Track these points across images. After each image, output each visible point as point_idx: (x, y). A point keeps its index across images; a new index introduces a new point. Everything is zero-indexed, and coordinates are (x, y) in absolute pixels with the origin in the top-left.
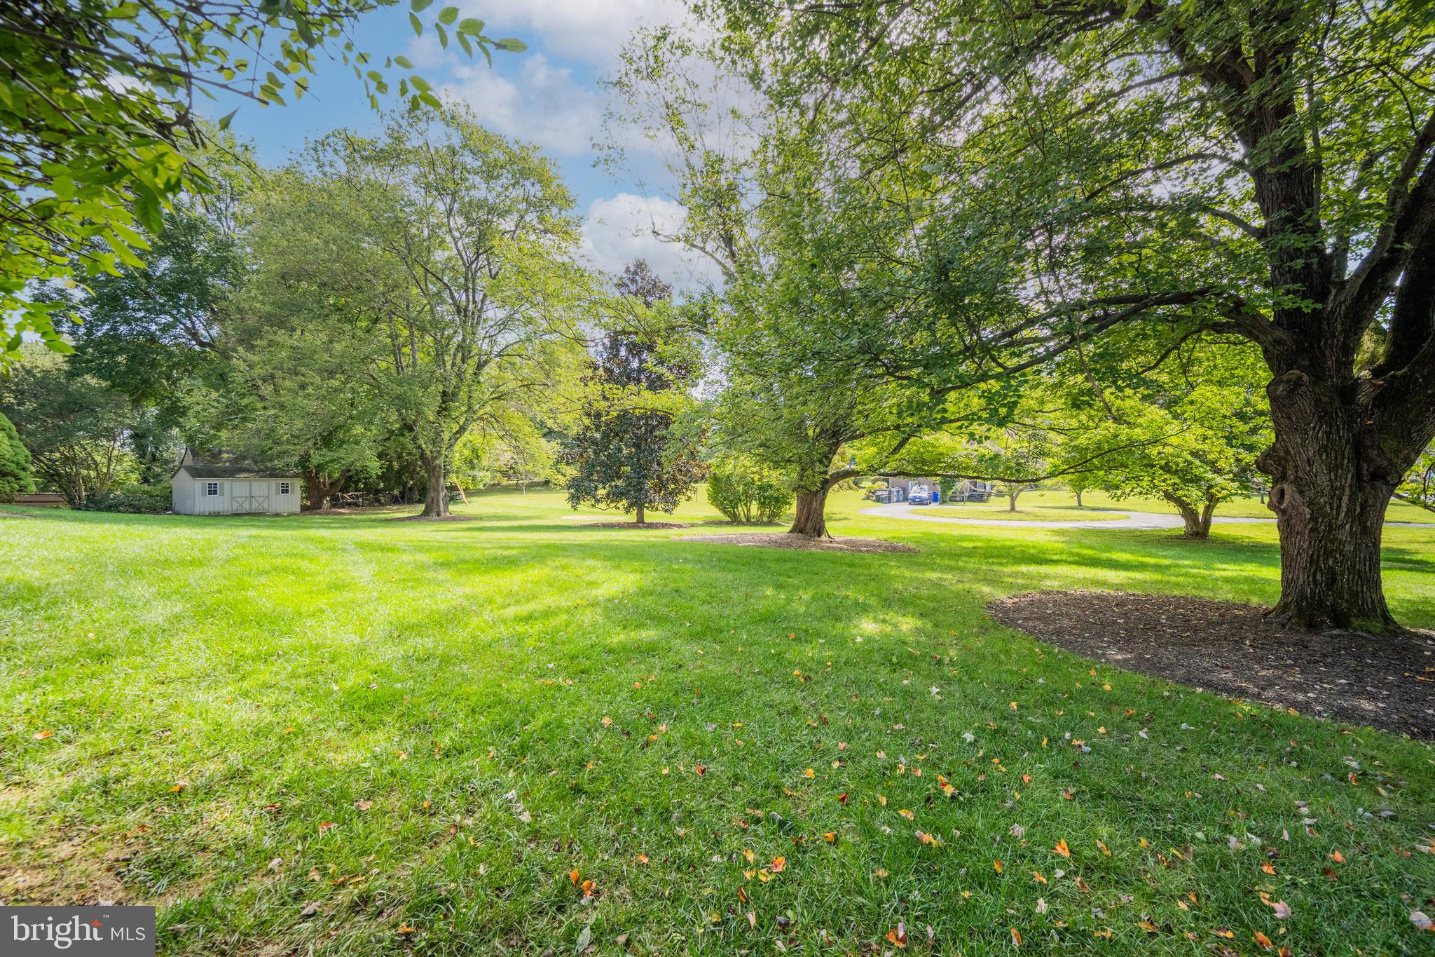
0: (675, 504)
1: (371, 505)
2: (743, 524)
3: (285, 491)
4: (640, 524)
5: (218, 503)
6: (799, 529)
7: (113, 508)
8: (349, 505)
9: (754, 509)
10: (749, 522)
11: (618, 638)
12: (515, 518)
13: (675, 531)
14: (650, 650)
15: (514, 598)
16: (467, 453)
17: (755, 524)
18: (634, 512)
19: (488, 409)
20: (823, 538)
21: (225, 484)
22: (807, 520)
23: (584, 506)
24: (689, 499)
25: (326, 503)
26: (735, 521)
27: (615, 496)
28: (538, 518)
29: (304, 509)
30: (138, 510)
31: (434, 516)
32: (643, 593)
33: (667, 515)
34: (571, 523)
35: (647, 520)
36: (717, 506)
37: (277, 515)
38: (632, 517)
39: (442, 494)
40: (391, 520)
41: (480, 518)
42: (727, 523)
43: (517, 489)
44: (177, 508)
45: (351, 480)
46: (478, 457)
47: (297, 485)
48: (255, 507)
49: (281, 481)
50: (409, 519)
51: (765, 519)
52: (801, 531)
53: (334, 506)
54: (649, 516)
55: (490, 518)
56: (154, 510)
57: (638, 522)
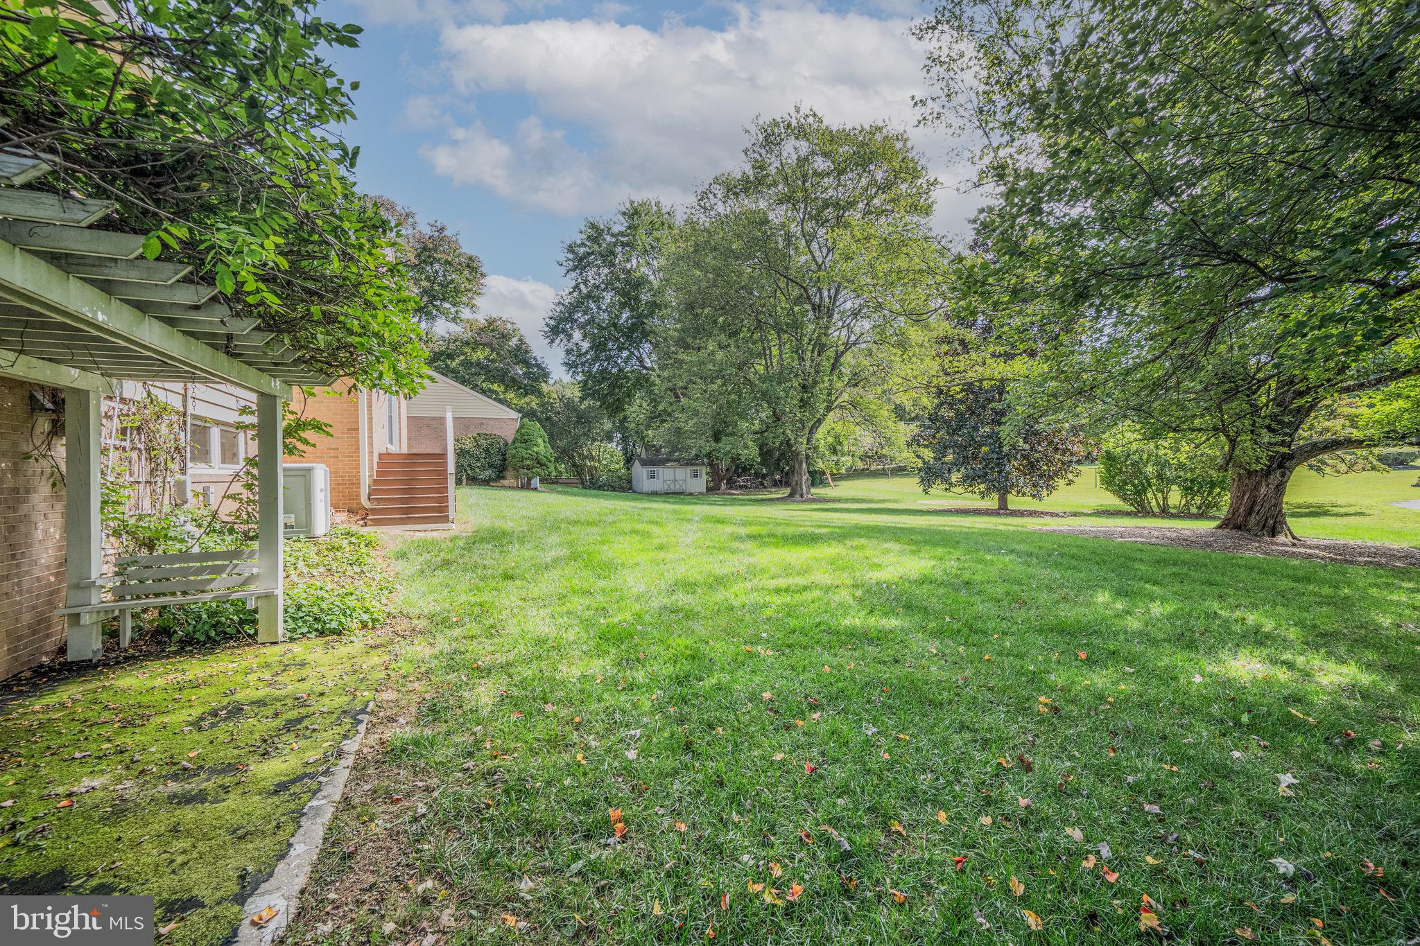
0: (1051, 488)
1: (757, 487)
2: (1155, 515)
3: (696, 476)
4: (1003, 509)
5: (656, 485)
6: (1234, 524)
7: (601, 488)
8: (741, 487)
9: (1175, 497)
10: (1165, 512)
11: (854, 620)
12: (871, 501)
13: (1047, 520)
14: (879, 638)
15: (788, 570)
16: (830, 440)
17: (1173, 516)
18: (996, 496)
19: (845, 396)
20: (1281, 538)
21: (660, 470)
22: (1250, 512)
23: (937, 489)
24: (1070, 483)
25: (723, 486)
26: (1143, 511)
27: (969, 480)
28: (895, 501)
29: (709, 490)
30: (614, 489)
31: (797, 497)
32: (923, 581)
33: (1036, 501)
34: (924, 508)
35: (1010, 507)
36: (1114, 492)
37: (691, 494)
38: (992, 502)
39: (804, 478)
40: (762, 500)
41: (839, 500)
42: (1128, 514)
43: (882, 474)
44: (635, 488)
45: (740, 468)
46: (840, 443)
47: (704, 470)
48: (677, 488)
49: (693, 468)
50: (778, 499)
51: (1194, 510)
52: (1238, 527)
53: (731, 488)
54: (1014, 501)
55: (847, 501)
56: (622, 489)
57: (1000, 508)
